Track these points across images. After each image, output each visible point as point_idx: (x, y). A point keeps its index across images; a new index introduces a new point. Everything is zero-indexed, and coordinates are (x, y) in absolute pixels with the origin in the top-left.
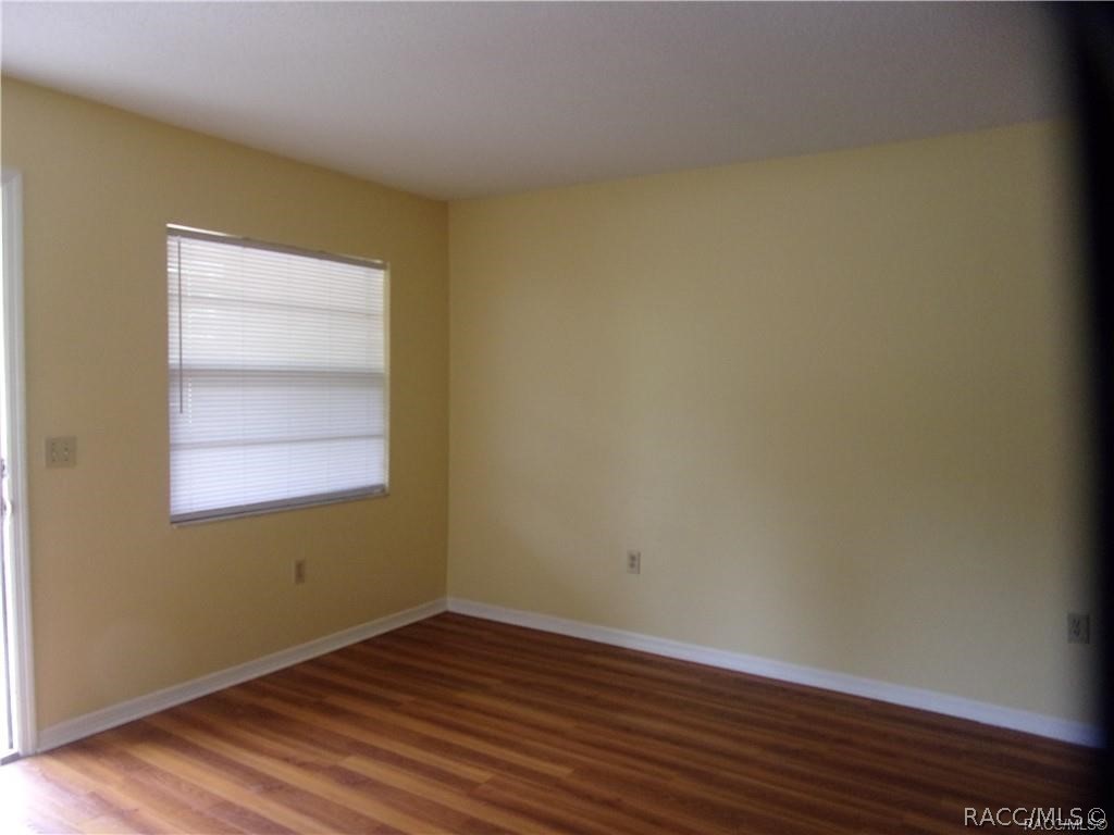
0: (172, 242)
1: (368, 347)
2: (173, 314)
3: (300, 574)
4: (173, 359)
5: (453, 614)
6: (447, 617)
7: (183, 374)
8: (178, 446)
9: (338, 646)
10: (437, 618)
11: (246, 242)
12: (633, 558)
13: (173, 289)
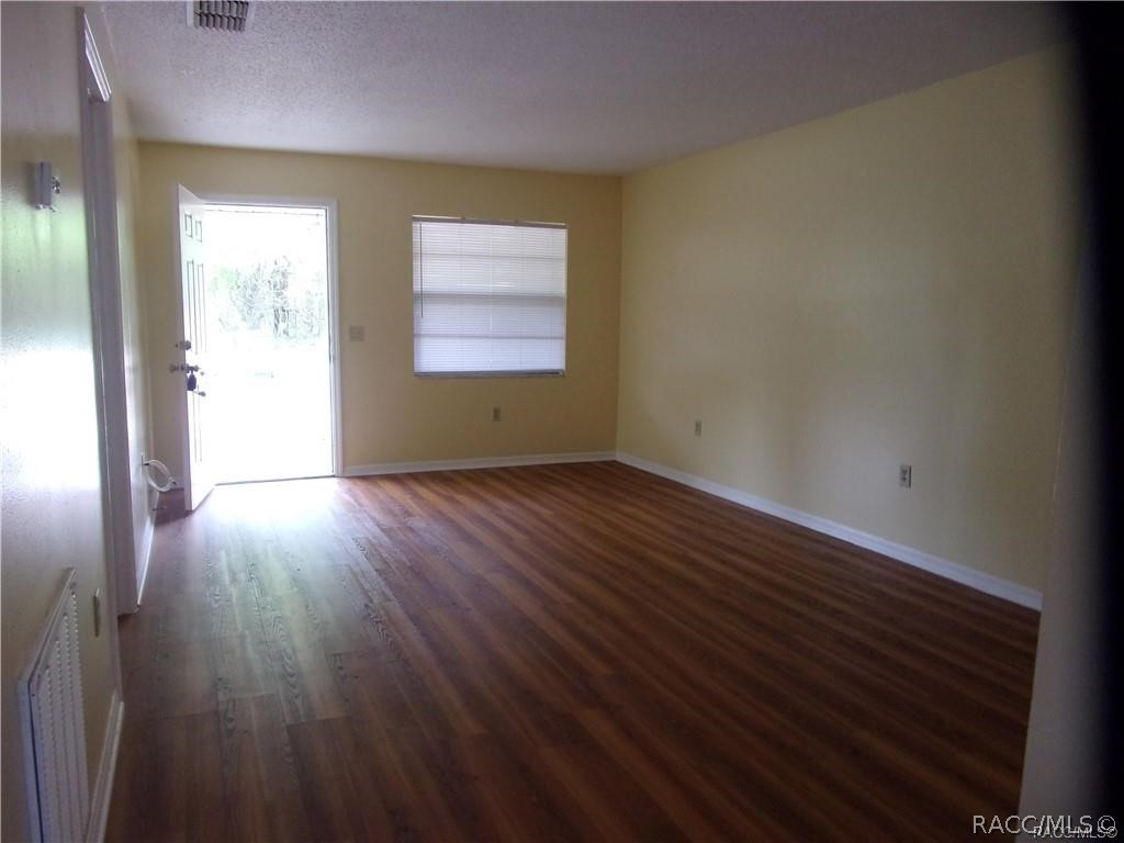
0: (416, 225)
1: (553, 279)
2: (416, 264)
3: (497, 413)
4: (417, 288)
5: (620, 463)
6: (614, 464)
7: (422, 297)
8: (419, 336)
9: (521, 464)
10: (605, 463)
11: (463, 221)
12: (697, 425)
13: (416, 249)
